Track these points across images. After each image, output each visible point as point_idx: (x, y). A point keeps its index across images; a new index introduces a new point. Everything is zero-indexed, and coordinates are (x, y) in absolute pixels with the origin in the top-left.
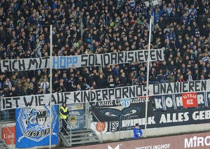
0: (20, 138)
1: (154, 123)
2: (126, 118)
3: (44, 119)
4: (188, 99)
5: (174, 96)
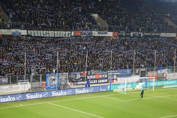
0: (47, 87)
3: (54, 81)
4: (97, 76)
5: (93, 75)
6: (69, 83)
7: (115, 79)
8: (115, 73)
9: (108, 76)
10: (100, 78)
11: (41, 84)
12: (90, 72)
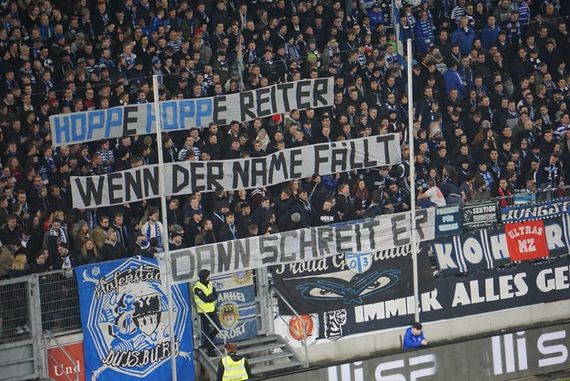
0: (97, 373)
2: (365, 301)
3: (154, 317)
4: (522, 238)
5: (484, 234)
6: (280, 326)
10: (552, 252)
11: (43, 354)
12: (455, 209)
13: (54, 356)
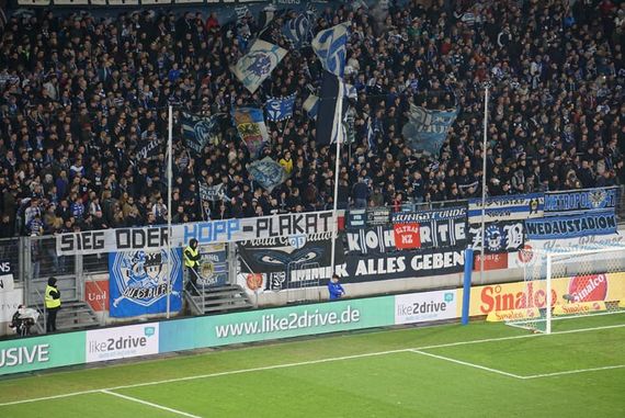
0: (117, 301)
1: (346, 274)
2: (298, 267)
3: (158, 267)
4: (404, 234)
5: (380, 229)
6: (241, 280)
7: (512, 250)
8: (514, 216)
9: (472, 230)
10: (423, 245)
11: (82, 285)
12: (362, 211)
13: (89, 287)
